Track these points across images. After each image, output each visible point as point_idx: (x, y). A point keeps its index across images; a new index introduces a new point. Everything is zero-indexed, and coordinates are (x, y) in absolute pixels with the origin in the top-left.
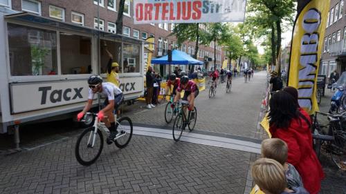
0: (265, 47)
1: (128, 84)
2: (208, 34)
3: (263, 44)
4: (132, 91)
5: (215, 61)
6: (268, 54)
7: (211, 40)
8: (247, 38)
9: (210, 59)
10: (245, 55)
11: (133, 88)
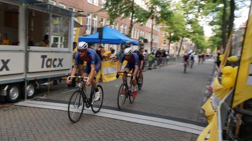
0: (213, 27)
1: (55, 60)
2: (145, 11)
3: (211, 24)
4: (60, 68)
5: (152, 43)
6: (216, 36)
7: (148, 18)
8: (191, 17)
9: (146, 41)
10: (188, 37)
11: (60, 64)
